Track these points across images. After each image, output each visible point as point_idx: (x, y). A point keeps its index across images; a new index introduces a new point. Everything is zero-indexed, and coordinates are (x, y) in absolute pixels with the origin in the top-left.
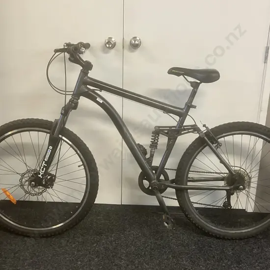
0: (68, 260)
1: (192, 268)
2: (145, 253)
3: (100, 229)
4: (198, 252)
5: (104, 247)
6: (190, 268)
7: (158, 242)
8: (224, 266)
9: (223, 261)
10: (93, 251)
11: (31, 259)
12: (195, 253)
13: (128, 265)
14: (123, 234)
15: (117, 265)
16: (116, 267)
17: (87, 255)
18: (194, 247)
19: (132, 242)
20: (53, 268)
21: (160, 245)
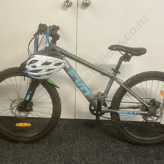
0: (39, 158)
1: (126, 163)
3: (61, 136)
4: (130, 151)
5: (64, 148)
6: (125, 163)
8: (149, 161)
9: (148, 158)
10: (56, 151)
11: (13, 157)
12: (128, 152)
13: (81, 161)
14: (77, 139)
15: (73, 161)
16: (73, 162)
17: (52, 153)
18: (127, 148)
19: (84, 144)
20: (28, 163)
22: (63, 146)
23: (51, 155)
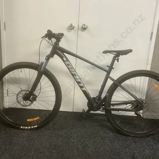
2: (86, 137)
5: (65, 133)
7: (93, 131)
8: (128, 144)
9: (127, 142)
21: (94, 133)
22: (64, 131)
23: (55, 137)
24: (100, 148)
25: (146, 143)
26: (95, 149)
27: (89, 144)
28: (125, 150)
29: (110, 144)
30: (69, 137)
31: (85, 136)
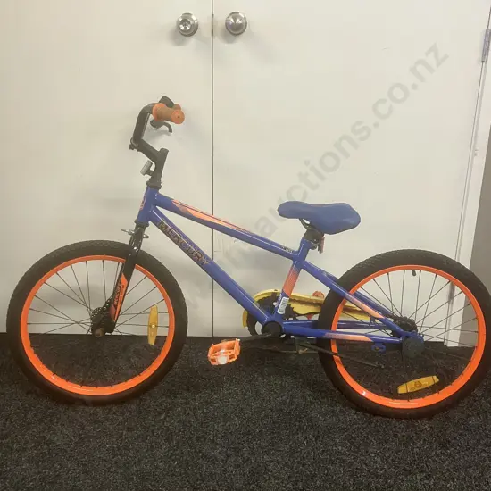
0: (108, 450)
4: (364, 426)
9: (414, 443)
10: (159, 429)
11: (36, 448)
12: (359, 428)
13: (228, 456)
15: (206, 457)
17: (147, 436)
18: (355, 417)
19: (236, 409)
22: (179, 414)
23: (144, 441)
24: (313, 476)
25: (486, 445)
26: (296, 482)
27: (271, 461)
28: (409, 481)
29: (349, 459)
30: (198, 438)
31: (254, 430)
